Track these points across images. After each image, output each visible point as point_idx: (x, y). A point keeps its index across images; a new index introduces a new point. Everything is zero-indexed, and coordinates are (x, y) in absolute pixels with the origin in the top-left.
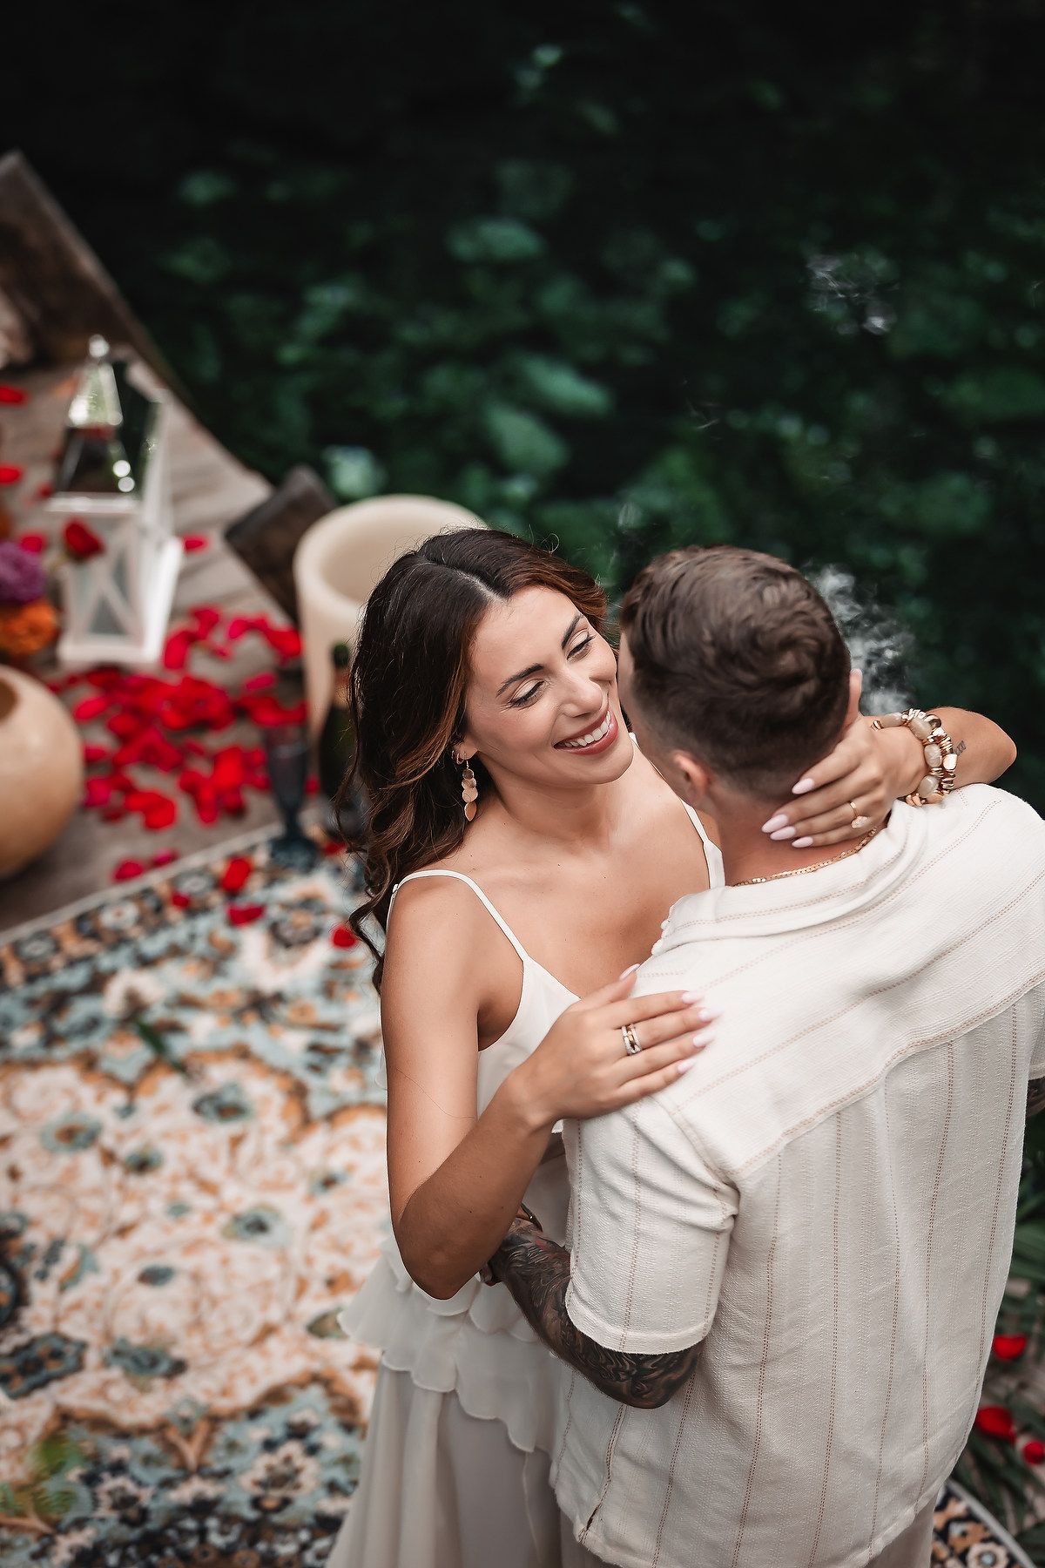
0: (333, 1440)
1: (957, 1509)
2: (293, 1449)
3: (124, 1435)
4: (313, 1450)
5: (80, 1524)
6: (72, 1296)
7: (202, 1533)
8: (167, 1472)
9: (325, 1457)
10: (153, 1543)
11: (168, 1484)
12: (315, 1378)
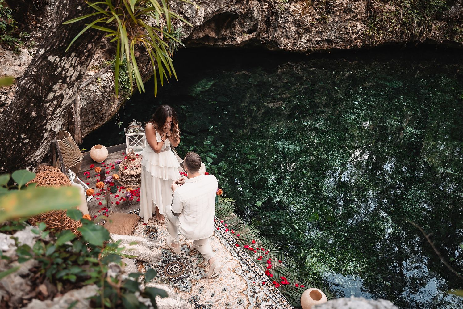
0: (187, 250)
1: (247, 257)
2: (183, 251)
3: (167, 249)
4: (185, 251)
5: (162, 258)
6: (162, 236)
7: (174, 259)
8: (171, 253)
9: (186, 252)
10: (169, 260)
11: (171, 254)
12: (186, 244)
